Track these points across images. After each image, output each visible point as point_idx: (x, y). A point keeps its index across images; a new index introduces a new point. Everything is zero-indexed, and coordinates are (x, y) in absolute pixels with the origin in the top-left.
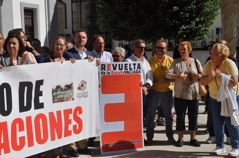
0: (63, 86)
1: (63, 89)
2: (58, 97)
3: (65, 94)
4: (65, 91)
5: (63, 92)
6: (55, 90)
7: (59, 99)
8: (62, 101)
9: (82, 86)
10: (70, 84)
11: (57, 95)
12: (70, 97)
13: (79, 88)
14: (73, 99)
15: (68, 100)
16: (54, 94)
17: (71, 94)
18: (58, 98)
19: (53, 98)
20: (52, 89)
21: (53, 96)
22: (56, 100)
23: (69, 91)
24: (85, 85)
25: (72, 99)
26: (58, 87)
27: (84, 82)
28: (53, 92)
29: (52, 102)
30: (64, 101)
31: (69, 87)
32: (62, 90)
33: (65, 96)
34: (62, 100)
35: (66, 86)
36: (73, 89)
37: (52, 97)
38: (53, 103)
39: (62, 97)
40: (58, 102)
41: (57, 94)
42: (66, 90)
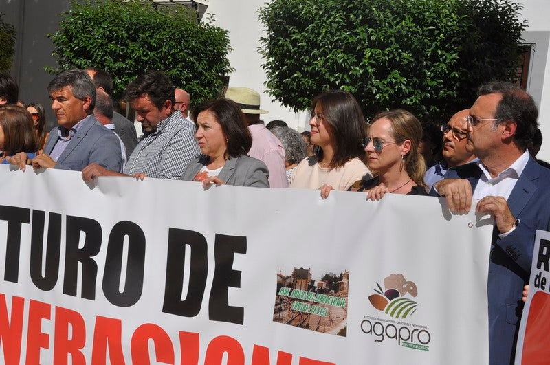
0: (317, 276)
1: (316, 285)
2: (296, 306)
3: (316, 303)
4: (318, 295)
5: (312, 297)
6: (288, 281)
7: (295, 315)
8: (301, 326)
9: (392, 294)
10: (338, 275)
11: (294, 300)
12: (332, 323)
13: (375, 301)
14: (343, 333)
15: (322, 327)
16: (285, 291)
17: (337, 312)
18: (294, 312)
19: (277, 304)
20: (279, 275)
21: (280, 300)
22: (284, 314)
23: (330, 299)
24: (408, 296)
25: (338, 330)
26: (302, 275)
27: (404, 281)
28: (280, 286)
29: (271, 315)
30: (307, 327)
31: (335, 284)
32: (310, 287)
33: (316, 312)
34: (302, 321)
35: (327, 278)
36: (346, 295)
37: (274, 302)
38: (276, 319)
39: (307, 312)
40: (289, 323)
41: (293, 296)
42: (321, 291)
